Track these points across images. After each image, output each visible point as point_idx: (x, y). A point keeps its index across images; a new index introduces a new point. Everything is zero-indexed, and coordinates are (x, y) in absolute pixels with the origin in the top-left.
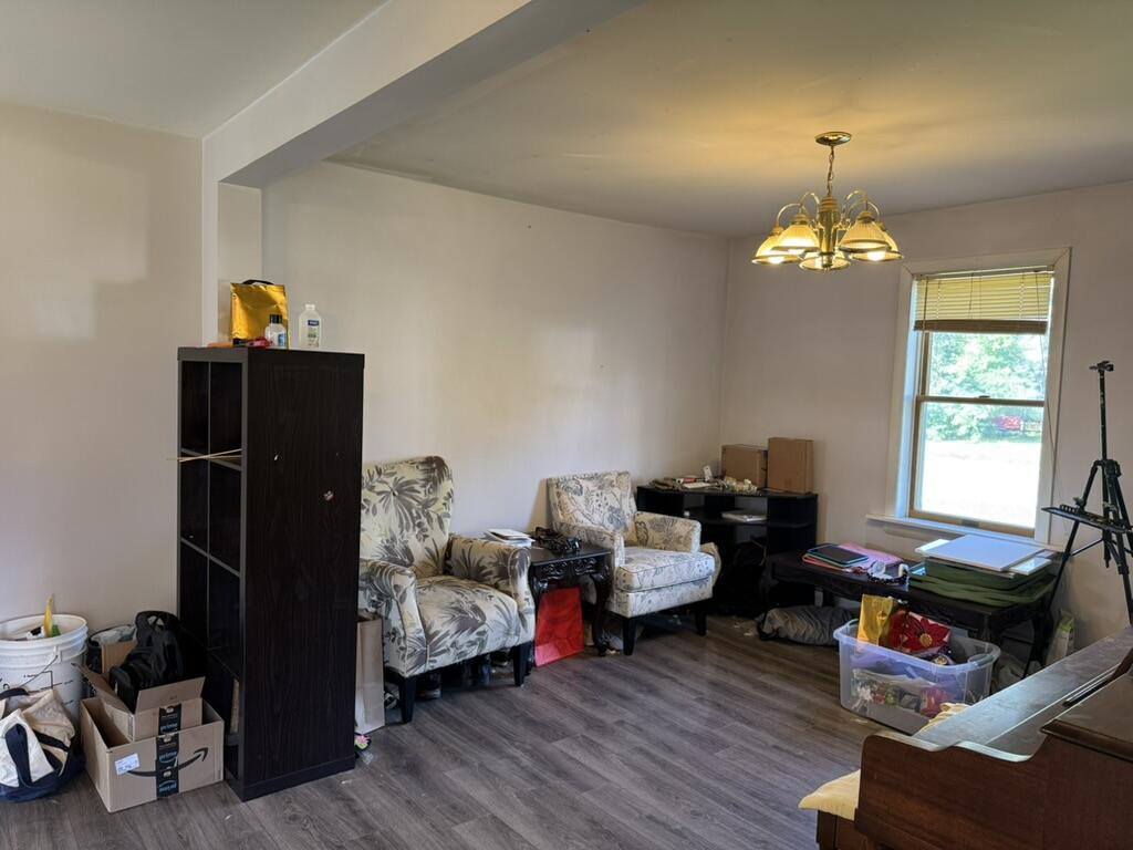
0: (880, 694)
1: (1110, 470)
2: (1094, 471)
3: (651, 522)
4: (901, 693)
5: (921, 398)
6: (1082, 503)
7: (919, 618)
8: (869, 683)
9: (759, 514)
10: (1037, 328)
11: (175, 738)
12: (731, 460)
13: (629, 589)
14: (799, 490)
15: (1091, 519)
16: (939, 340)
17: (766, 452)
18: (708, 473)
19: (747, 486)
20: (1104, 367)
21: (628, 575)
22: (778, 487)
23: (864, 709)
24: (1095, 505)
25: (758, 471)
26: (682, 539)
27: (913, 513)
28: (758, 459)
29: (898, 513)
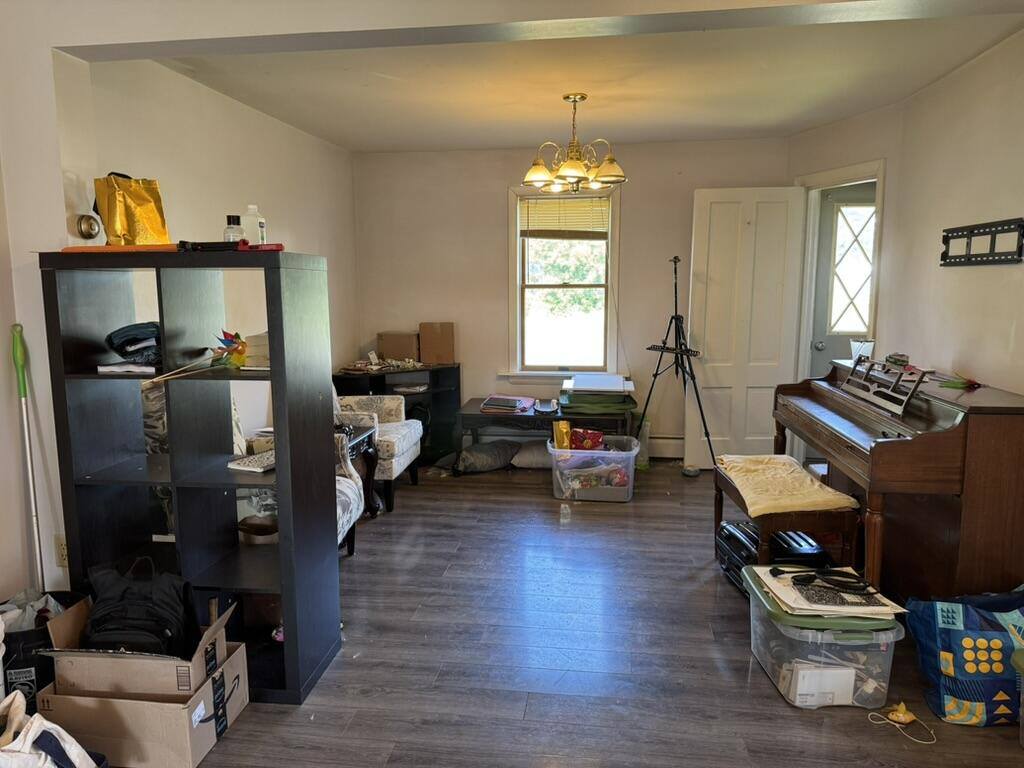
0: (586, 482)
1: (678, 320)
2: (671, 322)
3: (358, 403)
4: (599, 477)
5: (524, 287)
6: (664, 343)
7: (581, 431)
8: (577, 477)
9: (423, 384)
10: (601, 236)
11: (222, 675)
12: (386, 344)
13: (392, 456)
14: (447, 362)
15: (669, 350)
16: (532, 242)
17: (418, 335)
18: (373, 357)
19: (410, 363)
20: (676, 260)
21: (390, 445)
22: (434, 363)
23: (573, 495)
24: (671, 343)
25: (415, 351)
26: (393, 413)
27: (524, 367)
28: (415, 340)
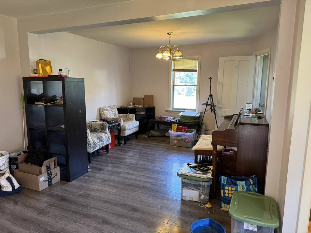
0: (178, 141)
1: (211, 96)
2: (209, 97)
3: (123, 116)
4: (182, 140)
5: (174, 85)
6: (207, 102)
7: (181, 127)
8: (176, 139)
9: (144, 112)
10: (195, 71)
11: (51, 172)
12: (136, 101)
13: (125, 130)
14: (151, 106)
15: (209, 105)
16: (177, 73)
17: (144, 98)
18: (131, 104)
19: (141, 106)
20: (211, 78)
21: (125, 127)
22: (147, 106)
23: (175, 144)
24: (209, 103)
25: (143, 103)
26: (131, 119)
27: (173, 109)
28: (143, 100)
29: (171, 109)
